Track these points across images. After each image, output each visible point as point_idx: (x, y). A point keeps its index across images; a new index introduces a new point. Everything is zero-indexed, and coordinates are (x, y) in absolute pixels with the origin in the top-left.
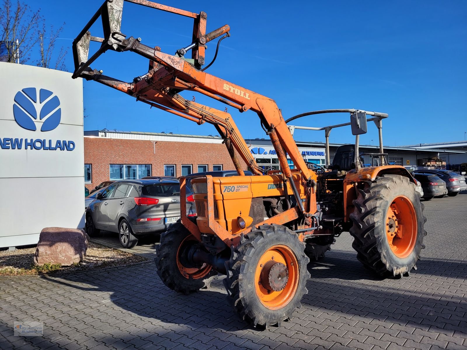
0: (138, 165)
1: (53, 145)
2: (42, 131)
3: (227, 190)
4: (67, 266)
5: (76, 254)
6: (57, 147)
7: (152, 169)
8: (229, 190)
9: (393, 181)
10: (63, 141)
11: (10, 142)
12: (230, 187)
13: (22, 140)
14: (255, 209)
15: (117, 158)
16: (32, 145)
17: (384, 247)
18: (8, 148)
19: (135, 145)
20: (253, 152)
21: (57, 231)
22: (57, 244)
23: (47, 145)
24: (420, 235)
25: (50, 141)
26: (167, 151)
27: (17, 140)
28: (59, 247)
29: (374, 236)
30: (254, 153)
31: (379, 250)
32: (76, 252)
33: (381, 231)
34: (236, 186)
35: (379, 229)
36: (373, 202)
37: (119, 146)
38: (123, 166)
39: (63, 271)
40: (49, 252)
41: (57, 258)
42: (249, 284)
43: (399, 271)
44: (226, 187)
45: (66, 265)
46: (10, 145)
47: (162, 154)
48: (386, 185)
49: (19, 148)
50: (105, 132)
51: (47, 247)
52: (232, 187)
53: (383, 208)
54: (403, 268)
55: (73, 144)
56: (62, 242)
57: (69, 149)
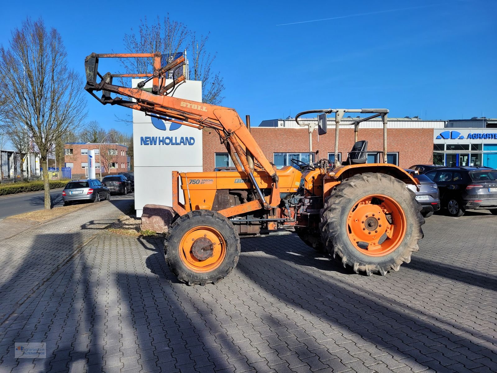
0: (301, 153)
1: (178, 141)
2: (170, 130)
3: (192, 182)
4: (160, 234)
5: (165, 225)
6: (181, 142)
7: (315, 157)
8: (194, 183)
9: (364, 180)
10: (186, 137)
11: (149, 139)
12: (196, 180)
13: (156, 138)
14: (220, 199)
15: (281, 146)
16: (163, 141)
17: (339, 242)
18: (148, 144)
19: (298, 133)
20: (442, 137)
21: (153, 207)
22: (153, 217)
23: (174, 141)
24: (408, 237)
25: (176, 138)
26: (332, 139)
27: (153, 138)
28: (154, 219)
29: (329, 231)
30: (444, 138)
31: (334, 244)
32: (166, 224)
33: (337, 227)
34: (201, 180)
35: (334, 224)
36: (334, 199)
37: (283, 135)
38: (286, 155)
39: (156, 236)
40: (148, 222)
41: (153, 227)
42: (173, 250)
43: (365, 268)
44: (192, 180)
45: (159, 232)
46: (149, 142)
47: (326, 142)
48: (350, 183)
49: (155, 144)
50: (284, 121)
51: (147, 218)
52: (197, 181)
53: (342, 205)
54: (370, 265)
55: (193, 139)
56: (156, 216)
57: (190, 144)
